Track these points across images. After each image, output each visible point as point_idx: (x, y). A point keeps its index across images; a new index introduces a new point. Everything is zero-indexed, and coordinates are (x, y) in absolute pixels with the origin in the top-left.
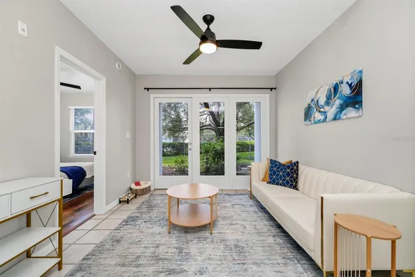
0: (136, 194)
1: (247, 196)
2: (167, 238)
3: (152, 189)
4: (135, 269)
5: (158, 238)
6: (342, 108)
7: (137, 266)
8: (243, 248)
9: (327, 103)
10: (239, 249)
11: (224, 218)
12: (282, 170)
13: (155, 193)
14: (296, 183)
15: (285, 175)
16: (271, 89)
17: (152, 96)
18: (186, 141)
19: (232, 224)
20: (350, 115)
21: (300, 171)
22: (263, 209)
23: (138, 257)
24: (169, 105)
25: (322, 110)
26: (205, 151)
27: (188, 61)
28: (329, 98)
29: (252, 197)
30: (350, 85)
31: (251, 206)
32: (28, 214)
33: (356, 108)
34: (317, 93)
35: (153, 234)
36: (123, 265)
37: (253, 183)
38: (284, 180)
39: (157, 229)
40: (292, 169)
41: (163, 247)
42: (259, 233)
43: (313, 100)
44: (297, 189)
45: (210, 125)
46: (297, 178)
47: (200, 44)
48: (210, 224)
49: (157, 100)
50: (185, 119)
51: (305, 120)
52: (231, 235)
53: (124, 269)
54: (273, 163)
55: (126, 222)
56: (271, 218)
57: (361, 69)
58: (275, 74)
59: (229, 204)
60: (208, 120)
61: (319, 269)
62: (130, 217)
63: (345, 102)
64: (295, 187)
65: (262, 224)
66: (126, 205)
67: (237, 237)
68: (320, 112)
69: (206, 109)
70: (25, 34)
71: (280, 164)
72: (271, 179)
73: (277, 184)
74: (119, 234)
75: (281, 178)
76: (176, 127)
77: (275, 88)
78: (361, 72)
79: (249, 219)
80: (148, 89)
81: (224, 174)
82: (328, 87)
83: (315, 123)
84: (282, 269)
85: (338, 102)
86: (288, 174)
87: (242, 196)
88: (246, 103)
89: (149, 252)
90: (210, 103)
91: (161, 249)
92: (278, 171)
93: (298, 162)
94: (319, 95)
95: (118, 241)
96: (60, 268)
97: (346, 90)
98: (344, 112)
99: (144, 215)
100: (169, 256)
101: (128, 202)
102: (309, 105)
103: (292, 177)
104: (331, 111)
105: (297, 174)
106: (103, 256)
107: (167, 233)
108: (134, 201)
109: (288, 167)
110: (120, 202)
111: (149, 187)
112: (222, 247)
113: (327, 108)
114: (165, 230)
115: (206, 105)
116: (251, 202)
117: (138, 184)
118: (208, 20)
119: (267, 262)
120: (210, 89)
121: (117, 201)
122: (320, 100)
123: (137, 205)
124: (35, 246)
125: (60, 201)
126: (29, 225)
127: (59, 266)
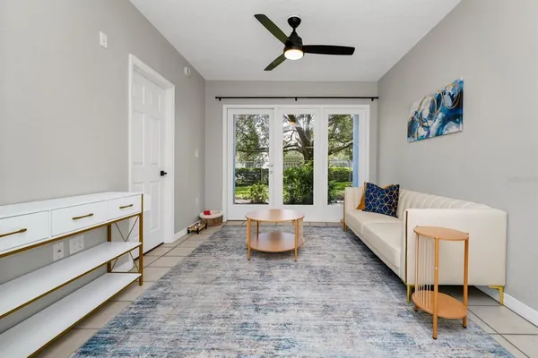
0: (207, 224)
1: (339, 229)
2: (247, 264)
3: (224, 220)
5: (237, 264)
6: (444, 122)
7: (218, 284)
8: (329, 273)
9: (431, 117)
10: (325, 273)
11: (310, 248)
12: (379, 194)
13: (228, 224)
14: (396, 209)
15: (383, 200)
16: (373, 98)
17: (225, 107)
18: (264, 167)
19: (319, 254)
20: (451, 131)
21: (400, 196)
22: (357, 240)
23: (218, 278)
24: (242, 117)
25: (426, 124)
26: (289, 178)
27: (270, 67)
28: (432, 110)
29: (346, 229)
30: (452, 97)
31: (344, 238)
32: (109, 226)
33: (456, 122)
34: (421, 104)
35: (231, 260)
36: (204, 283)
37: (347, 211)
38: (381, 206)
39: (235, 256)
40: (391, 193)
41: (244, 271)
42: (350, 262)
43: (416, 113)
44: (396, 217)
45: (296, 145)
46: (397, 204)
47: (285, 50)
48: (294, 250)
49: (230, 112)
50: (262, 137)
51: (409, 136)
52: (317, 263)
53: (205, 286)
54: (369, 187)
55: (200, 249)
56: (366, 249)
57: (462, 79)
58: (377, 80)
59: (317, 236)
60: (294, 138)
61: (403, 283)
62: (203, 246)
63: (446, 115)
64: (394, 215)
65: (354, 254)
66: (196, 235)
67: (323, 264)
68: (423, 126)
69: (292, 123)
70: (106, 45)
71: (378, 188)
72: (366, 205)
73: (374, 211)
74: (193, 260)
75: (378, 203)
76: (251, 146)
77: (377, 98)
78: (462, 82)
79: (340, 249)
80: (220, 98)
81: (312, 203)
82: (431, 98)
83: (419, 139)
84: (370, 289)
85: (441, 115)
86: (386, 200)
87: (334, 229)
88: (345, 116)
89: (229, 274)
90: (297, 115)
91: (241, 273)
92: (375, 196)
93: (398, 186)
94: (422, 108)
95: (194, 265)
96: (141, 284)
97: (448, 102)
98: (446, 126)
99: (219, 245)
100: (250, 277)
101: (197, 232)
102: (413, 118)
103: (391, 203)
104: (434, 125)
105: (397, 200)
106: (181, 276)
107: (246, 260)
108: (204, 232)
109: (387, 191)
110: (189, 232)
111: (222, 217)
112: (307, 272)
113: (430, 122)
114: (244, 257)
115: (292, 118)
116: (344, 234)
117: (207, 213)
118: (294, 22)
119: (353, 283)
120: (296, 98)
121: (185, 231)
122: (424, 113)
123: (209, 236)
124: (117, 257)
125: (141, 215)
126: (109, 239)
127: (140, 281)
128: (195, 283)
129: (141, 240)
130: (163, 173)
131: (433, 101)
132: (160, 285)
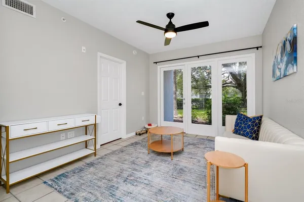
2: (145, 155)
4: (121, 164)
5: (141, 155)
6: (287, 65)
8: (185, 171)
9: (281, 60)
15: (246, 127)
16: (257, 48)
17: (159, 67)
19: (192, 158)
20: (290, 72)
23: (126, 160)
27: (167, 44)
28: (282, 54)
30: (290, 42)
33: (292, 64)
34: (277, 50)
35: (140, 153)
36: (118, 161)
38: (244, 131)
40: (254, 122)
41: (140, 159)
43: (275, 57)
45: (231, 83)
46: (258, 130)
52: (184, 164)
54: (239, 116)
55: (132, 144)
58: (261, 33)
62: (136, 142)
68: (278, 68)
70: (85, 51)
72: (235, 129)
73: (239, 134)
74: (125, 149)
75: (242, 129)
77: (261, 47)
80: (156, 63)
81: (211, 124)
82: (281, 45)
83: (276, 80)
85: (285, 59)
86: (249, 127)
89: (132, 159)
91: (138, 160)
93: (262, 116)
94: (278, 53)
95: (122, 152)
96: (95, 156)
97: (288, 47)
98: (288, 68)
99: (143, 143)
100: (140, 163)
101: (140, 134)
102: (274, 62)
103: (253, 129)
104: (283, 67)
105: (259, 127)
106: (113, 156)
107: (147, 153)
110: (136, 134)
112: (172, 167)
113: (281, 65)
117: (150, 125)
119: (193, 182)
120: (198, 57)
121: (134, 134)
122: (278, 57)
125: (95, 125)
126: (86, 134)
127: (95, 154)
128: (115, 160)
129: (95, 136)
130: (120, 104)
131: (282, 47)
132: (101, 158)
